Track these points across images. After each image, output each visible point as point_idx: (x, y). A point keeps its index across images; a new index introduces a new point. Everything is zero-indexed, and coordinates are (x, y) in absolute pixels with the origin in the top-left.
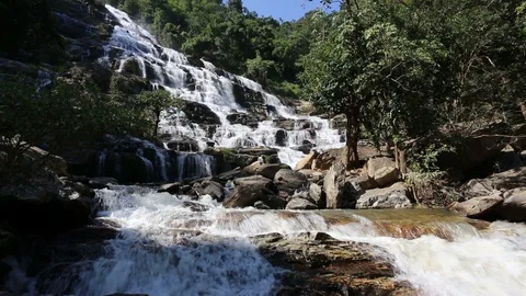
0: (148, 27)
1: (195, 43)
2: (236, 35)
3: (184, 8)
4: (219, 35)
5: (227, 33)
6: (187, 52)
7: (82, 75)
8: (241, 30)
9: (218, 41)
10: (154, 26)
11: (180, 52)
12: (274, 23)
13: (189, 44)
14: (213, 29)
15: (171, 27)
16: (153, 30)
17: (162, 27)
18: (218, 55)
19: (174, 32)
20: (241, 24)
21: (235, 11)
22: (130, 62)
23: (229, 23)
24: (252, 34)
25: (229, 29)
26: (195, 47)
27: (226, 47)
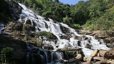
0: (31, 9)
1: (46, 13)
2: (59, 10)
3: (42, 3)
4: (54, 10)
5: (56, 10)
6: (44, 16)
7: (14, 26)
8: (60, 8)
9: (53, 12)
10: (33, 9)
11: (42, 16)
12: (69, 5)
13: (44, 14)
14: (52, 9)
15: (39, 9)
16: (33, 10)
17: (36, 9)
18: (54, 17)
19: (39, 10)
20: (60, 7)
21: (57, 3)
22: (28, 21)
23: (56, 7)
24: (64, 10)
25: (57, 8)
26: (46, 14)
27: (56, 14)
